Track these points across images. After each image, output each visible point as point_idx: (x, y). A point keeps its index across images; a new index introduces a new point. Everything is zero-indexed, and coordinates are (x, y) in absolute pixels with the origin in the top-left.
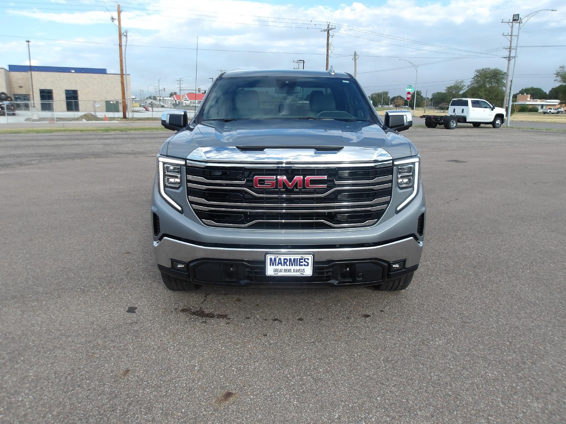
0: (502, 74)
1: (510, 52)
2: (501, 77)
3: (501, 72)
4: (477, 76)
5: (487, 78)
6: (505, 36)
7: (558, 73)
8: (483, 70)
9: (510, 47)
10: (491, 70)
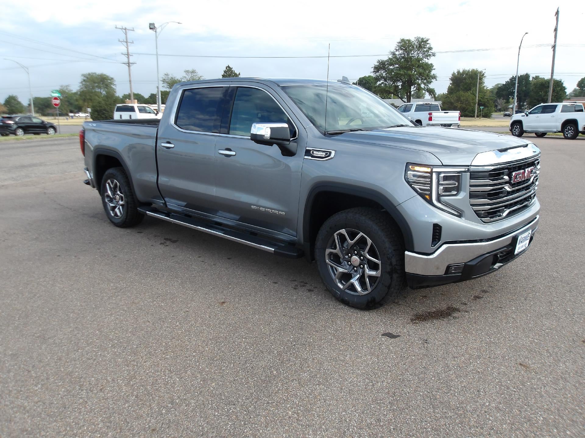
0: (110, 80)
1: (128, 58)
2: (109, 82)
3: (108, 77)
4: (84, 80)
5: (95, 83)
6: (121, 42)
7: (164, 80)
8: (89, 74)
9: (128, 53)
10: (98, 75)
